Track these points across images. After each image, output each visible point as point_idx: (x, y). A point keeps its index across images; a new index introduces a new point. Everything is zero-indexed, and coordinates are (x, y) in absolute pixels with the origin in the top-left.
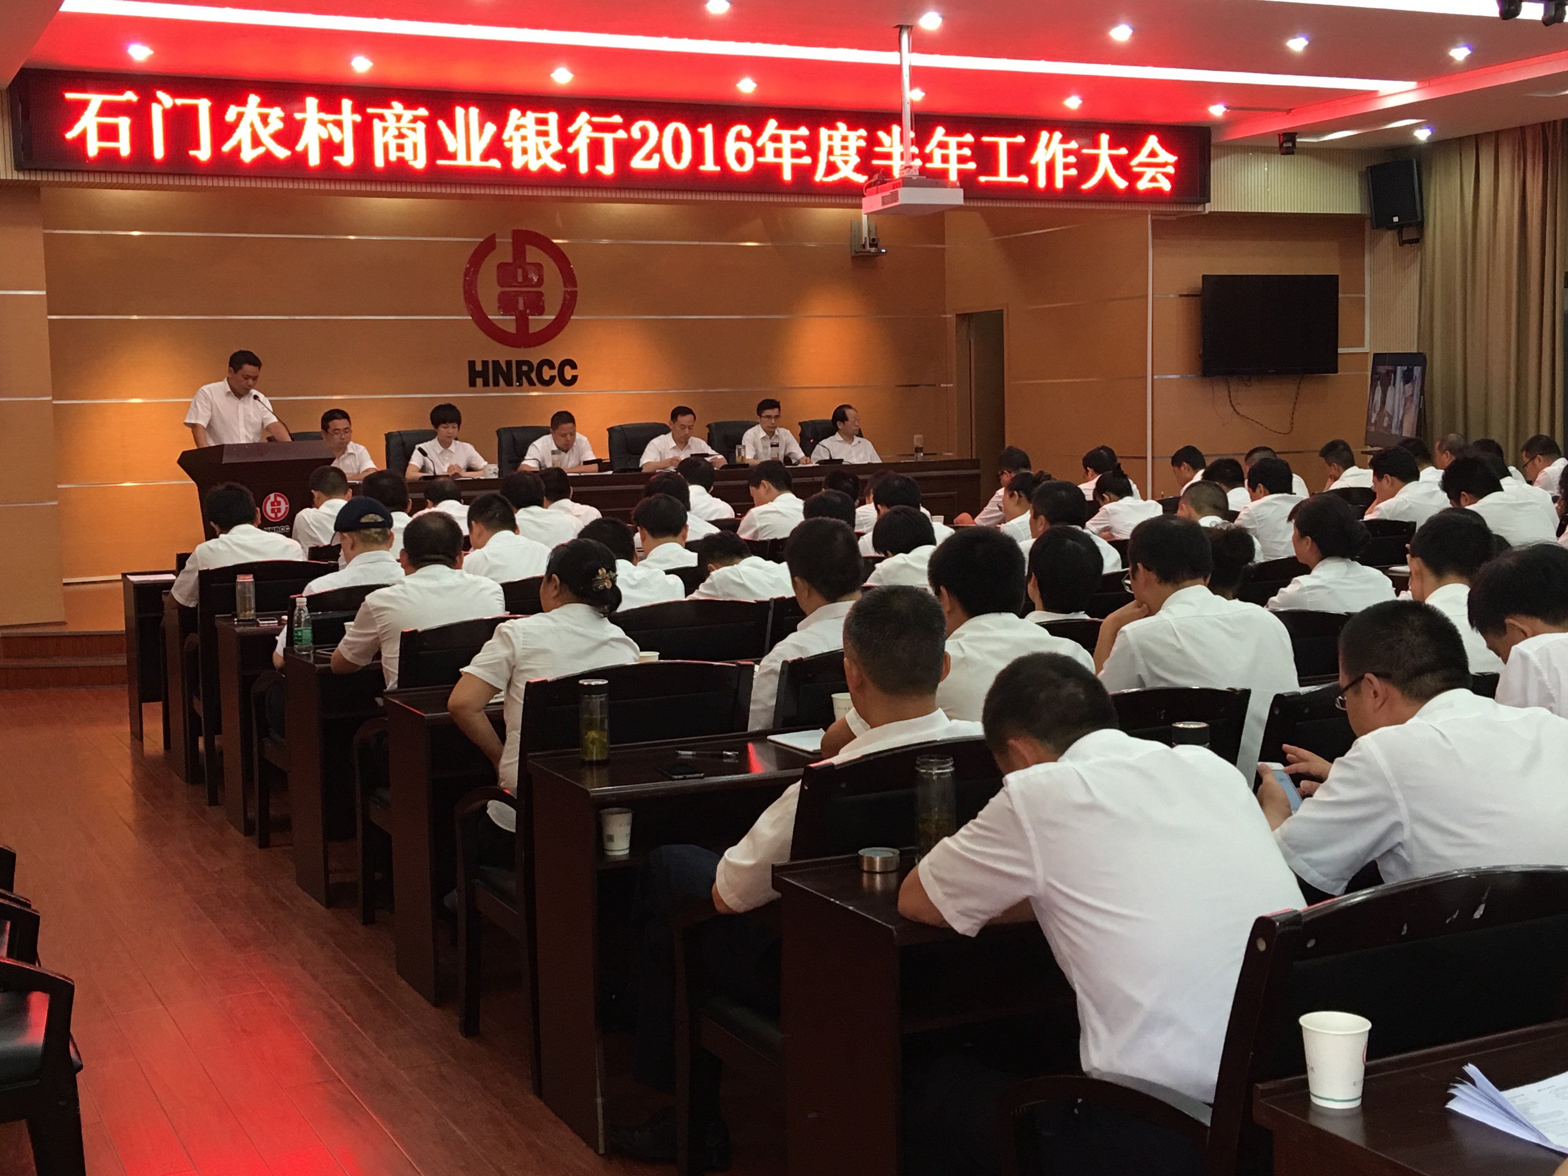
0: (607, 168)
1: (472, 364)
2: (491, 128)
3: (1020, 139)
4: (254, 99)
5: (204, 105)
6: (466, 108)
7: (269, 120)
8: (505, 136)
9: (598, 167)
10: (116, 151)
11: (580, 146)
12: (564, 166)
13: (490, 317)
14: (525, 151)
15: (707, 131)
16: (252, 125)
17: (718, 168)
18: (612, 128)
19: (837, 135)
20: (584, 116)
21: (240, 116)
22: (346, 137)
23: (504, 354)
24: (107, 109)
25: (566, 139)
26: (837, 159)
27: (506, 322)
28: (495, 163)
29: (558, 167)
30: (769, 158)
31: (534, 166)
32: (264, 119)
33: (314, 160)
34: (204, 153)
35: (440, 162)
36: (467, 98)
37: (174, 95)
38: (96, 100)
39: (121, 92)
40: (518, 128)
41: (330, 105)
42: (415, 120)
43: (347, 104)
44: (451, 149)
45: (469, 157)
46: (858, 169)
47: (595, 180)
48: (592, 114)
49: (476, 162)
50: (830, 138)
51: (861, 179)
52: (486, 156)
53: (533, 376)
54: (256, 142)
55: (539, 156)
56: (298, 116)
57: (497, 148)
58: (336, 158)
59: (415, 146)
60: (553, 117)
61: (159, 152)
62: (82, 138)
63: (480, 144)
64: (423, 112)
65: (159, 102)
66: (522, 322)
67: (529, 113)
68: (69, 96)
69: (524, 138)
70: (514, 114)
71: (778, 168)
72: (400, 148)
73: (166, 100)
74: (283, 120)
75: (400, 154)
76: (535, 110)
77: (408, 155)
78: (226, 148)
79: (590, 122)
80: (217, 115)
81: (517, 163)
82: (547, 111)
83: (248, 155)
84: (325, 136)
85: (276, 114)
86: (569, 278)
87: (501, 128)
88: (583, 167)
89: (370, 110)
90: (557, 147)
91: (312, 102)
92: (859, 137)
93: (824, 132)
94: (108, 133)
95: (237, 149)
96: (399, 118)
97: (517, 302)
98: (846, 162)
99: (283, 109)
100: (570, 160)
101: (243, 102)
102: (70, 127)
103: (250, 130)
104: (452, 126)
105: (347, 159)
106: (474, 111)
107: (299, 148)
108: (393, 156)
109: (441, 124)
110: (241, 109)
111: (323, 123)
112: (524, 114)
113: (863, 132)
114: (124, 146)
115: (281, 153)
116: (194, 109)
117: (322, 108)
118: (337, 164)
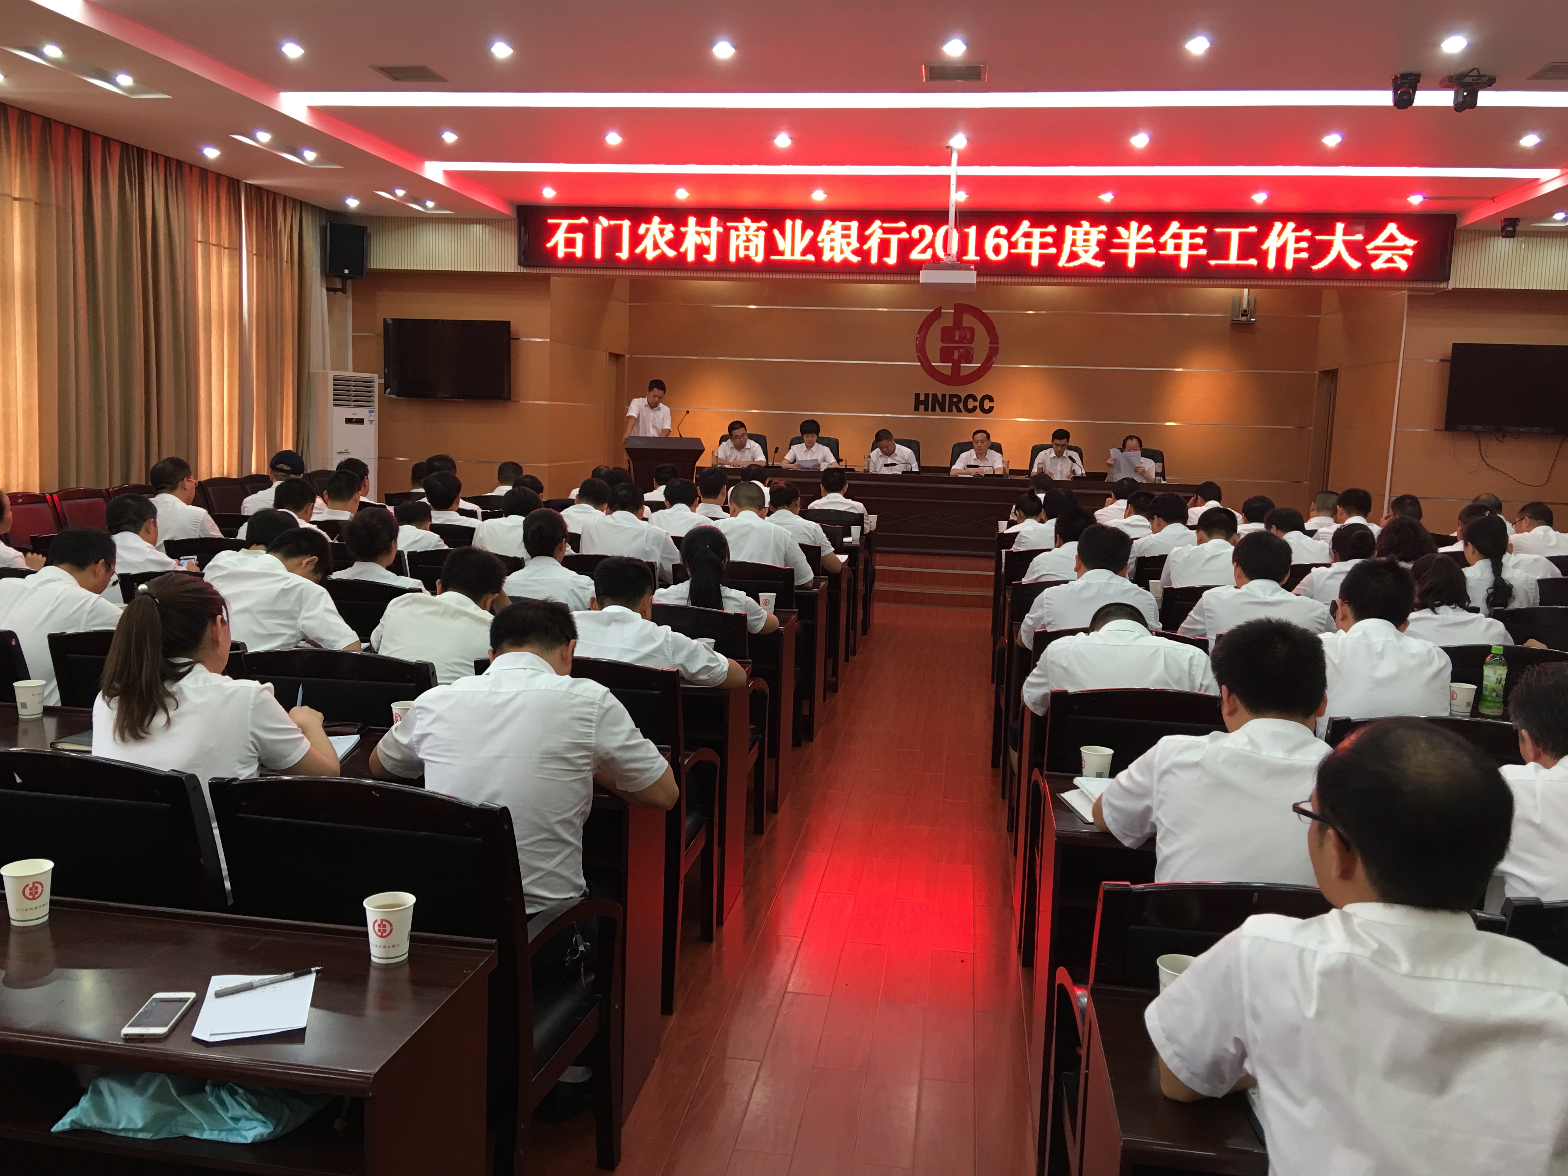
0: (892, 259)
1: (917, 395)
2: (809, 233)
3: (1253, 229)
4: (656, 219)
5: (626, 224)
6: (793, 220)
7: (665, 233)
8: (819, 239)
9: (885, 259)
10: (573, 254)
11: (873, 244)
12: (860, 259)
13: (933, 364)
14: (832, 249)
15: (972, 231)
16: (654, 236)
17: (978, 258)
18: (898, 231)
19: (1080, 231)
20: (877, 223)
21: (647, 230)
22: (712, 243)
23: (941, 389)
24: (571, 229)
25: (863, 239)
26: (1079, 250)
27: (945, 367)
28: (810, 257)
29: (855, 259)
30: (1021, 249)
31: (838, 259)
32: (662, 232)
33: (691, 257)
34: (624, 255)
35: (773, 257)
36: (793, 214)
37: (609, 219)
38: (565, 223)
39: (578, 218)
40: (829, 233)
41: (703, 222)
42: (758, 229)
43: (714, 220)
44: (781, 248)
45: (792, 254)
46: (1096, 257)
47: (882, 268)
48: (883, 222)
49: (797, 257)
50: (1074, 233)
51: (1099, 264)
52: (804, 253)
53: (961, 406)
54: (656, 246)
55: (842, 252)
56: (683, 229)
57: (813, 247)
58: (705, 256)
59: (757, 246)
60: (854, 225)
61: (598, 255)
62: (555, 247)
63: (800, 245)
64: (764, 224)
65: (600, 223)
66: (956, 368)
67: (837, 222)
68: (550, 221)
69: (832, 240)
70: (827, 223)
71: (1028, 257)
72: (747, 248)
73: (604, 222)
74: (673, 232)
75: (747, 253)
76: (841, 221)
77: (751, 253)
78: (638, 251)
79: (881, 228)
80: (634, 230)
81: (826, 258)
82: (850, 221)
83: (651, 255)
84: (699, 242)
85: (669, 228)
86: (994, 339)
87: (817, 232)
88: (874, 259)
89: (729, 224)
90: (855, 245)
91: (692, 220)
92: (1100, 232)
93: (1069, 229)
94: (570, 243)
95: (644, 252)
96: (747, 228)
97: (953, 354)
98: (1086, 251)
99: (674, 226)
100: (865, 254)
101: (649, 221)
102: (549, 241)
103: (653, 239)
104: (783, 233)
105: (711, 257)
106: (799, 223)
107: (682, 250)
108: (742, 254)
109: (776, 232)
110: (648, 226)
111: (698, 233)
112: (833, 223)
113: (1104, 228)
114: (579, 252)
115: (671, 253)
116: (619, 228)
117: (698, 224)
118: (705, 261)
